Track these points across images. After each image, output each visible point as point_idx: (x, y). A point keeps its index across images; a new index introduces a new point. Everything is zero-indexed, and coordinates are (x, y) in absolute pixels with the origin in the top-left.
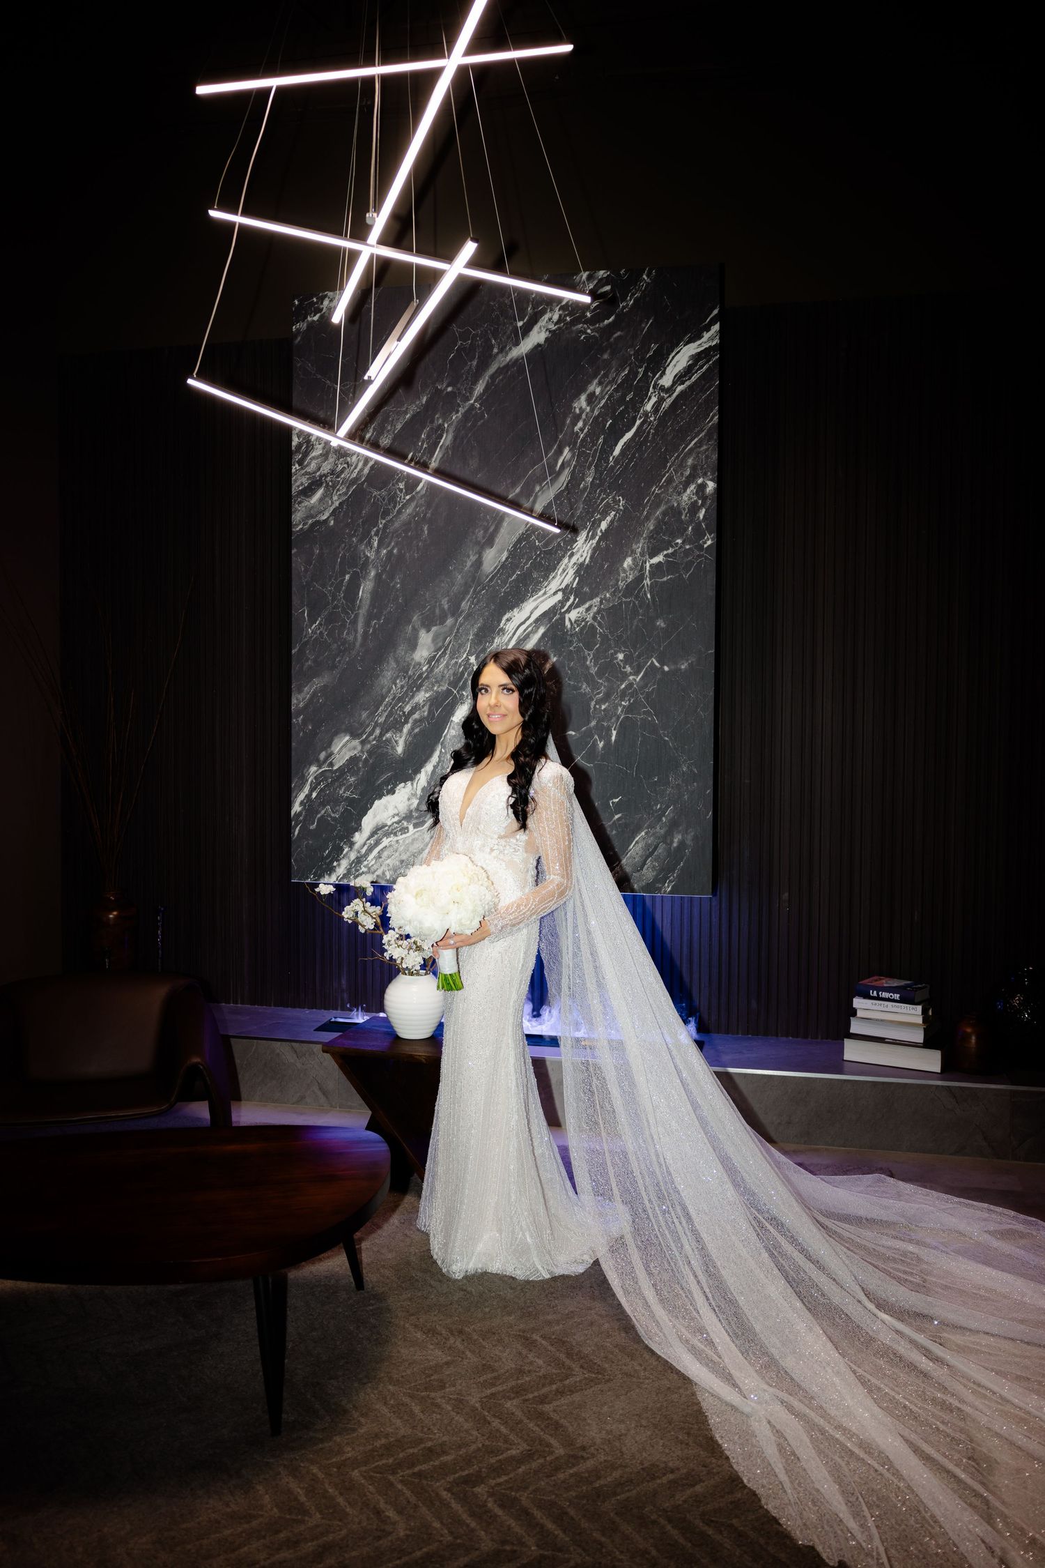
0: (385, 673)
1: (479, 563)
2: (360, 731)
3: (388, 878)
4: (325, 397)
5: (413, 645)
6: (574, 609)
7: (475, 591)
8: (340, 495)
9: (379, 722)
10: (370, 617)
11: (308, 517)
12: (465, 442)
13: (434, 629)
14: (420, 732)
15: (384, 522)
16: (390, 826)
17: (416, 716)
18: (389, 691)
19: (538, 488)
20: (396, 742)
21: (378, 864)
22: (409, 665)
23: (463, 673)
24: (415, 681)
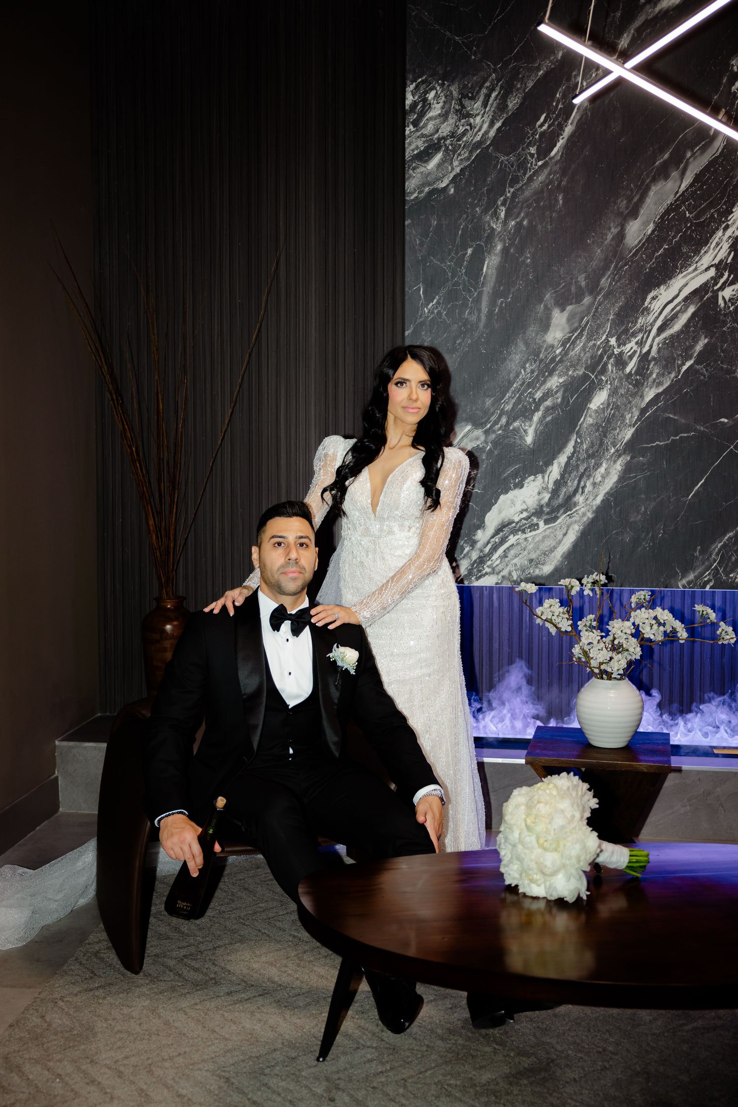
0: (513, 356)
1: (621, 236)
2: (483, 420)
3: (515, 578)
4: (445, 51)
5: (545, 325)
6: (729, 285)
7: (616, 266)
8: (461, 160)
9: (506, 409)
10: (496, 294)
11: (424, 185)
12: (606, 102)
13: (569, 308)
14: (552, 420)
15: (512, 190)
16: (517, 523)
17: (548, 403)
18: (517, 376)
19: (689, 154)
20: (525, 431)
21: (504, 564)
22: (542, 346)
23: (601, 356)
24: (547, 365)
